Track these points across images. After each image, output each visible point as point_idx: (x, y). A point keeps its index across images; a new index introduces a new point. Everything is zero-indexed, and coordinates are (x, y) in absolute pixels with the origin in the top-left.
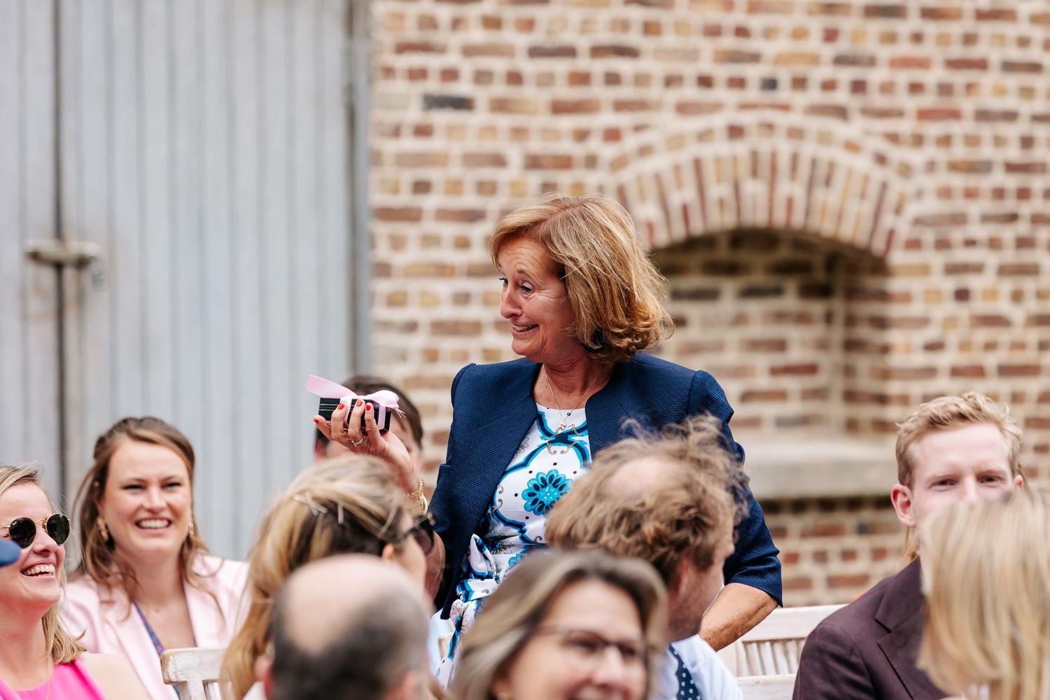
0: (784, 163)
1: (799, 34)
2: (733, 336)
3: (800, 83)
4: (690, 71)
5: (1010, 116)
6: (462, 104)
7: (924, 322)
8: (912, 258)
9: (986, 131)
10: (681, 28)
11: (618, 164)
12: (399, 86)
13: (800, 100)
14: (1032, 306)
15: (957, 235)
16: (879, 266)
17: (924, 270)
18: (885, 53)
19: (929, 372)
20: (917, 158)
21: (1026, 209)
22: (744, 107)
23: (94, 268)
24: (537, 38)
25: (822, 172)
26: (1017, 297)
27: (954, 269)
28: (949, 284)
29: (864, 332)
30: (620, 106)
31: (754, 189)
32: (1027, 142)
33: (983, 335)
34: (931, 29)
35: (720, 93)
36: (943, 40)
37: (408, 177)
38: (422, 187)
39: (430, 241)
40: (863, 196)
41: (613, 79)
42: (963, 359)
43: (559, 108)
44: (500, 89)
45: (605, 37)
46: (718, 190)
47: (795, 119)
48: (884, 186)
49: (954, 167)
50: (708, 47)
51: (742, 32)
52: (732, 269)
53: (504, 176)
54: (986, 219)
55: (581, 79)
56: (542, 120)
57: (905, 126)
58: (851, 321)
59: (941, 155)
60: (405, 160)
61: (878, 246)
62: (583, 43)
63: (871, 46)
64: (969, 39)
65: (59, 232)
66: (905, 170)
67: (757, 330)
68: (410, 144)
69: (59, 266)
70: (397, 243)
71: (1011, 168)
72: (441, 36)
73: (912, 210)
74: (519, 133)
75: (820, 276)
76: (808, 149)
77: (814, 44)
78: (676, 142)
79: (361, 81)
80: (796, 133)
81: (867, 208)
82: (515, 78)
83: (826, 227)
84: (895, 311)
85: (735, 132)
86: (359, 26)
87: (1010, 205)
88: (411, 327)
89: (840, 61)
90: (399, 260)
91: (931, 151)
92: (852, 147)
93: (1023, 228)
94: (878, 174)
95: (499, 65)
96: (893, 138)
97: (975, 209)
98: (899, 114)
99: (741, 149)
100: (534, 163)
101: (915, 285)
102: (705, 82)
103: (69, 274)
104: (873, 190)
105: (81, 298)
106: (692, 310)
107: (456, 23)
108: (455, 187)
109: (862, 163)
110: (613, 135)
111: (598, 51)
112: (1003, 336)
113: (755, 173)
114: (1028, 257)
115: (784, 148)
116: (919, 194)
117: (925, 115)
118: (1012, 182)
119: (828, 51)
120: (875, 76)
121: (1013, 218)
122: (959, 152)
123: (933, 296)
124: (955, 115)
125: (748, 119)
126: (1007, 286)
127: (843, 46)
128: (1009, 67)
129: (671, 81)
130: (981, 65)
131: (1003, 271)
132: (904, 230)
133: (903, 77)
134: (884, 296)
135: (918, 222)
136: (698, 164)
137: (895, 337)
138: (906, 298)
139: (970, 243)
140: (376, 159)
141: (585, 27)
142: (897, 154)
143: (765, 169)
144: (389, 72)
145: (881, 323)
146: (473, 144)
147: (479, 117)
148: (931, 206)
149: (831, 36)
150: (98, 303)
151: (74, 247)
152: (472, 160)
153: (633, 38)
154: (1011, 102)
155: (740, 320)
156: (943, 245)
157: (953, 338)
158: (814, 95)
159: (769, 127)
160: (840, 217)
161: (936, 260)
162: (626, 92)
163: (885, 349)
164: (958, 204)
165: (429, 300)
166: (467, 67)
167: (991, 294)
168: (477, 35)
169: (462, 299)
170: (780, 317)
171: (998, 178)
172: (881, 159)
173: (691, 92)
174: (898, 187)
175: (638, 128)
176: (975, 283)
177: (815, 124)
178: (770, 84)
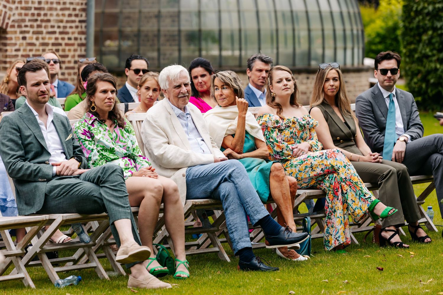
8: (13, 29)
14: (41, 41)
15: (23, 24)
17: (15, 32)
19: (17, 56)
20: (13, 6)
21: (39, 18)
26: (37, 39)
27: (22, 32)
33: (29, 48)
42: (24, 53)
48: (6, 13)
49: (22, 8)
54: (30, 20)
59: (19, 6)
66: (11, 9)
71: (36, 9)
73: (12, 18)
84: (8, 42)
87: (36, 17)
93: (39, 23)
94: (4, 10)
101: (13, 36)
112: (34, 48)
114: (40, 29)
118: (36, 12)
121: (36, 20)
126: (35, 36)
131: (34, 33)
132: (10, 23)
134: (6, 38)
135: (13, 21)
137: (8, 48)
139: (26, 26)
148: (17, 17)
156: (19, 26)
161: (18, 30)
163: (6, 51)
164: (23, 17)
167: (31, 38)
171: (33, 11)
174: (9, 13)
176: (27, 35)
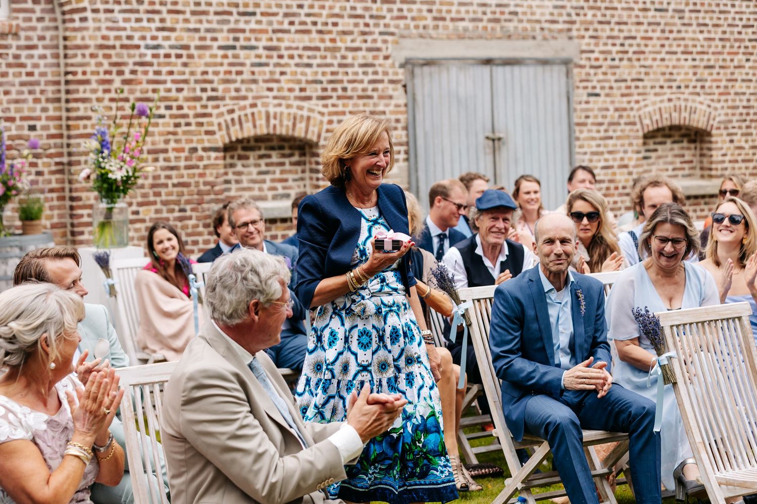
0: (683, 108)
1: (686, 74)
2: (670, 154)
3: (687, 87)
4: (657, 84)
5: (744, 94)
6: (597, 95)
7: (721, 149)
9: (737, 98)
10: (655, 73)
11: (639, 109)
12: (581, 91)
13: (687, 91)
16: (709, 134)
18: (709, 78)
22: (672, 93)
23: (502, 140)
24: (617, 77)
25: (693, 110)
28: (728, 139)
29: (705, 152)
30: (639, 94)
31: (675, 115)
32: (748, 100)
34: (722, 71)
35: (666, 90)
36: (725, 74)
37: (583, 114)
38: (587, 117)
39: (589, 131)
40: (704, 116)
41: (637, 87)
43: (623, 95)
44: (607, 91)
45: (635, 76)
46: (665, 116)
47: (686, 96)
50: (662, 78)
51: (671, 74)
52: (669, 136)
53: (609, 113)
55: (629, 87)
56: (619, 98)
57: (715, 97)
58: (701, 149)
60: (583, 110)
61: (709, 129)
62: (629, 78)
63: (706, 76)
64: (732, 74)
65: (493, 131)
67: (676, 152)
68: (584, 106)
69: (493, 140)
70: (581, 132)
72: (592, 78)
74: (613, 102)
75: (693, 137)
76: (689, 104)
77: (691, 76)
78: (654, 103)
79: (571, 90)
80: (686, 100)
81: (706, 119)
82: (611, 88)
83: (695, 124)
85: (670, 100)
86: (570, 76)
88: (585, 153)
89: (697, 80)
90: (582, 136)
91: (722, 104)
92: (701, 103)
95: (607, 85)
96: (712, 100)
97: (735, 118)
98: (714, 94)
99: (672, 104)
100: (616, 110)
102: (662, 87)
103: (496, 142)
104: (707, 115)
105: (499, 148)
106: (659, 147)
107: (595, 74)
108: (596, 117)
109: (704, 107)
110: (637, 102)
111: (633, 80)
113: (675, 111)
115: (683, 104)
116: (720, 115)
117: (720, 94)
119: (694, 78)
120: (707, 84)
122: (730, 103)
123: (724, 142)
124: (729, 94)
125: (673, 97)
127: (698, 76)
128: (743, 80)
129: (652, 87)
130: (736, 80)
133: (715, 84)
136: (660, 109)
138: (717, 142)
140: (575, 110)
141: (629, 74)
142: (713, 104)
143: (678, 109)
144: (578, 87)
145: (710, 149)
146: (600, 105)
147: (602, 98)
149: (695, 74)
150: (504, 150)
151: (498, 135)
152: (600, 110)
153: (642, 76)
154: (744, 90)
155: (672, 149)
157: (729, 153)
158: (691, 90)
159: (679, 99)
160: (698, 121)
162: (640, 90)
165: (590, 146)
166: (598, 85)
168: (601, 77)
169: (599, 146)
170: (682, 148)
172: (709, 106)
173: (658, 90)
175: (644, 100)
177: (691, 97)
178: (679, 87)
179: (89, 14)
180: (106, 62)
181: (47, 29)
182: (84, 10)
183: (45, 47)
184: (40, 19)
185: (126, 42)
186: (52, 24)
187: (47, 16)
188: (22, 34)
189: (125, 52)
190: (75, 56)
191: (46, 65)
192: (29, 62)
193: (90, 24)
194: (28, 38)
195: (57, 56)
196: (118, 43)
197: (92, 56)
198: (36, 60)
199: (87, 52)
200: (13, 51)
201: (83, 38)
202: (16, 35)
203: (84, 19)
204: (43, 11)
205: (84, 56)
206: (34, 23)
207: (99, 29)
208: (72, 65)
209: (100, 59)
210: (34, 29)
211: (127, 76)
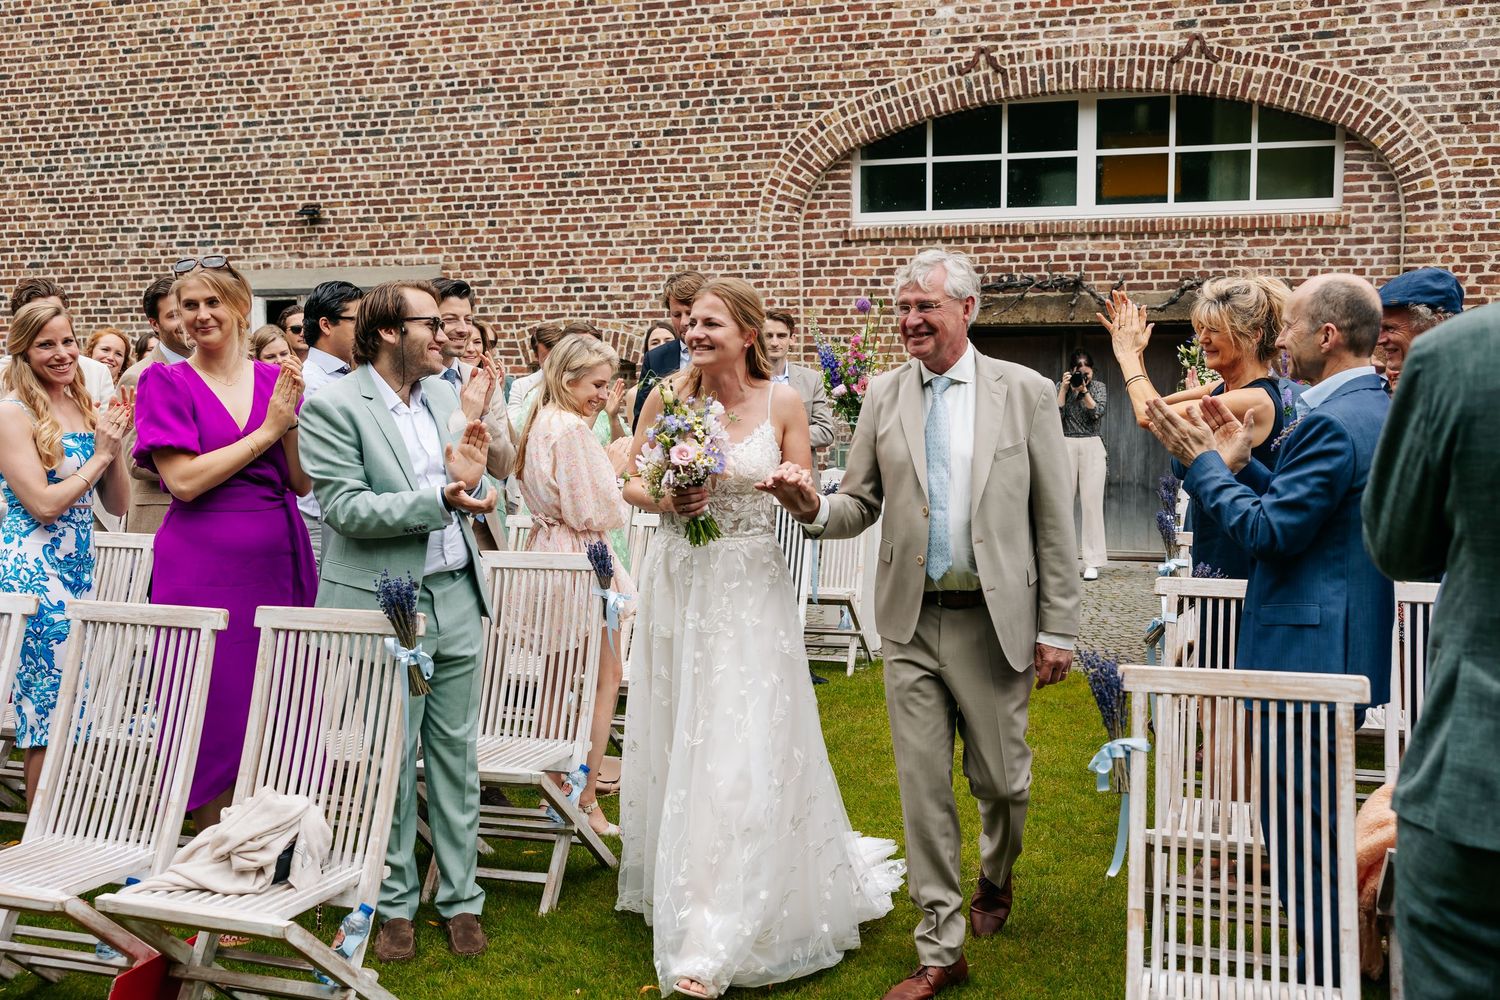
179: (1439, 200)
180: (1457, 256)
181: (1387, 219)
182: (1434, 194)
183: (1381, 241)
184: (1376, 209)
185: (1488, 231)
186: (1392, 214)
187: (1387, 205)
188: (1354, 226)
189: (1486, 243)
190: (1417, 249)
191: (1380, 263)
192: (1359, 258)
193: (1440, 211)
194: (1360, 231)
195: (1397, 251)
196: (1476, 234)
197: (1438, 249)
198: (1368, 256)
199: (1432, 245)
200: (1341, 245)
201: (1428, 229)
202: (1345, 227)
203: (1434, 206)
204: (1382, 198)
205: (1427, 249)
206: (1370, 213)
207: (1451, 217)
208: (1411, 261)
209: (1450, 253)
210: (1369, 220)
211: (1487, 272)
